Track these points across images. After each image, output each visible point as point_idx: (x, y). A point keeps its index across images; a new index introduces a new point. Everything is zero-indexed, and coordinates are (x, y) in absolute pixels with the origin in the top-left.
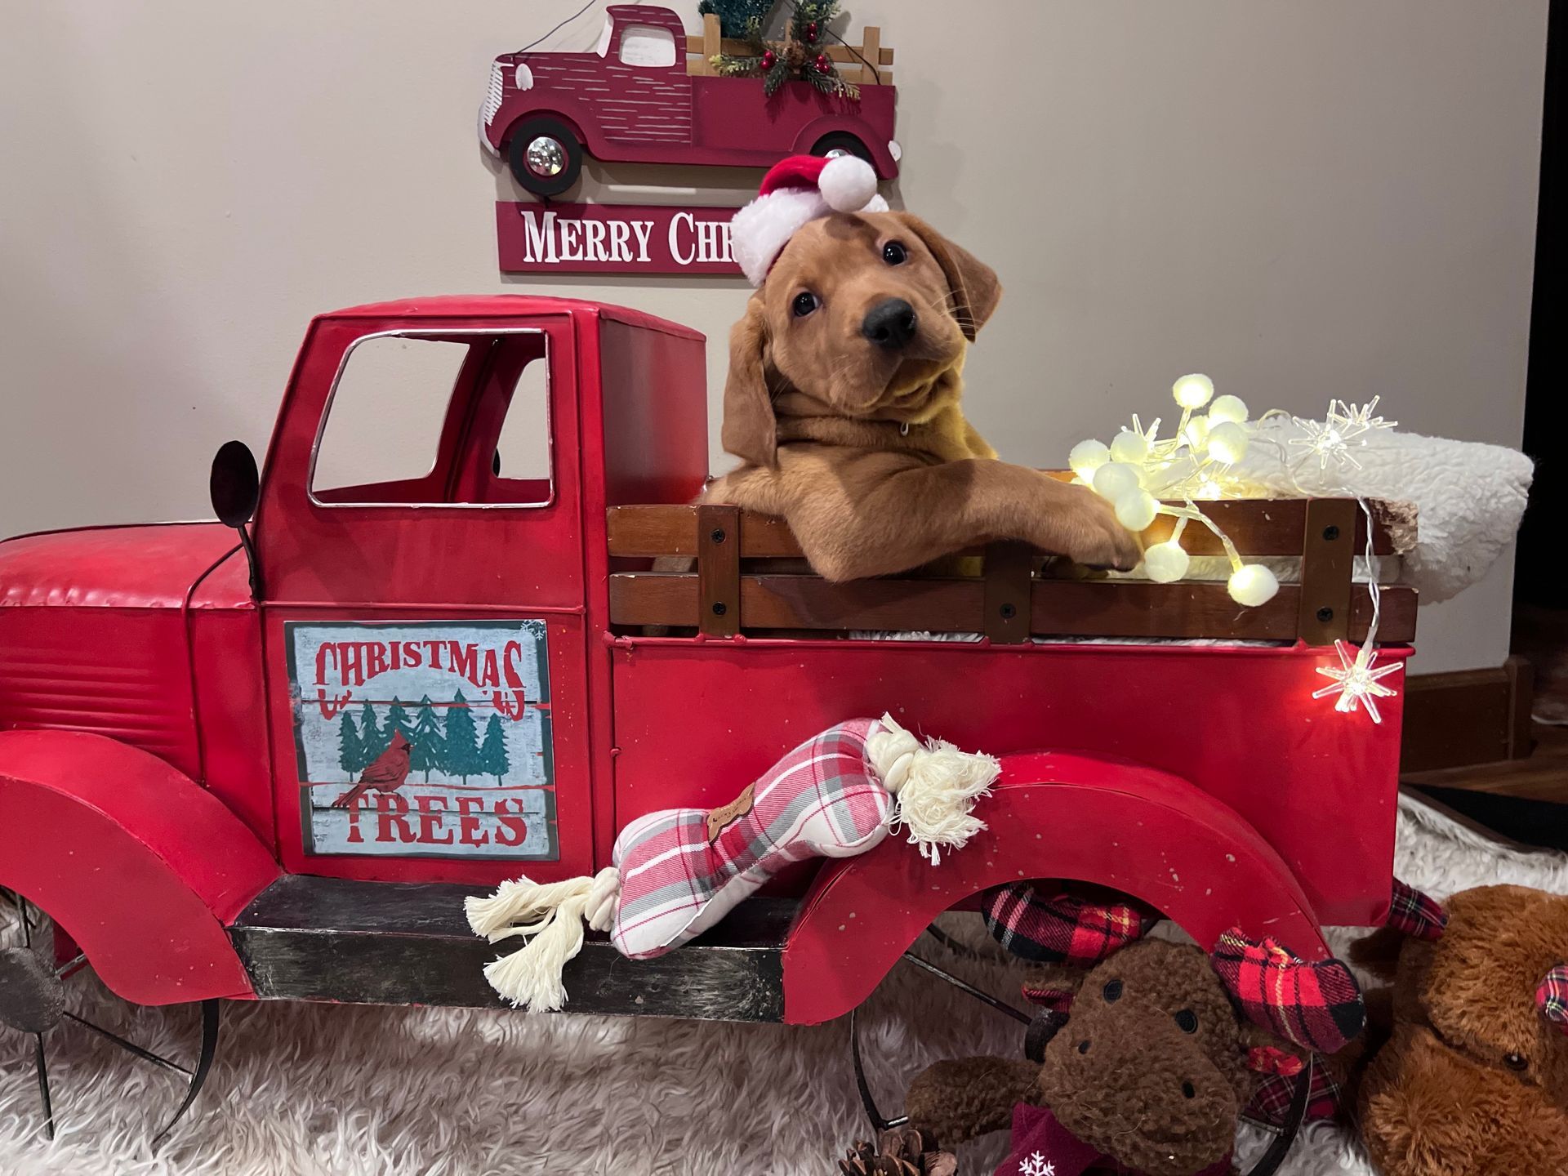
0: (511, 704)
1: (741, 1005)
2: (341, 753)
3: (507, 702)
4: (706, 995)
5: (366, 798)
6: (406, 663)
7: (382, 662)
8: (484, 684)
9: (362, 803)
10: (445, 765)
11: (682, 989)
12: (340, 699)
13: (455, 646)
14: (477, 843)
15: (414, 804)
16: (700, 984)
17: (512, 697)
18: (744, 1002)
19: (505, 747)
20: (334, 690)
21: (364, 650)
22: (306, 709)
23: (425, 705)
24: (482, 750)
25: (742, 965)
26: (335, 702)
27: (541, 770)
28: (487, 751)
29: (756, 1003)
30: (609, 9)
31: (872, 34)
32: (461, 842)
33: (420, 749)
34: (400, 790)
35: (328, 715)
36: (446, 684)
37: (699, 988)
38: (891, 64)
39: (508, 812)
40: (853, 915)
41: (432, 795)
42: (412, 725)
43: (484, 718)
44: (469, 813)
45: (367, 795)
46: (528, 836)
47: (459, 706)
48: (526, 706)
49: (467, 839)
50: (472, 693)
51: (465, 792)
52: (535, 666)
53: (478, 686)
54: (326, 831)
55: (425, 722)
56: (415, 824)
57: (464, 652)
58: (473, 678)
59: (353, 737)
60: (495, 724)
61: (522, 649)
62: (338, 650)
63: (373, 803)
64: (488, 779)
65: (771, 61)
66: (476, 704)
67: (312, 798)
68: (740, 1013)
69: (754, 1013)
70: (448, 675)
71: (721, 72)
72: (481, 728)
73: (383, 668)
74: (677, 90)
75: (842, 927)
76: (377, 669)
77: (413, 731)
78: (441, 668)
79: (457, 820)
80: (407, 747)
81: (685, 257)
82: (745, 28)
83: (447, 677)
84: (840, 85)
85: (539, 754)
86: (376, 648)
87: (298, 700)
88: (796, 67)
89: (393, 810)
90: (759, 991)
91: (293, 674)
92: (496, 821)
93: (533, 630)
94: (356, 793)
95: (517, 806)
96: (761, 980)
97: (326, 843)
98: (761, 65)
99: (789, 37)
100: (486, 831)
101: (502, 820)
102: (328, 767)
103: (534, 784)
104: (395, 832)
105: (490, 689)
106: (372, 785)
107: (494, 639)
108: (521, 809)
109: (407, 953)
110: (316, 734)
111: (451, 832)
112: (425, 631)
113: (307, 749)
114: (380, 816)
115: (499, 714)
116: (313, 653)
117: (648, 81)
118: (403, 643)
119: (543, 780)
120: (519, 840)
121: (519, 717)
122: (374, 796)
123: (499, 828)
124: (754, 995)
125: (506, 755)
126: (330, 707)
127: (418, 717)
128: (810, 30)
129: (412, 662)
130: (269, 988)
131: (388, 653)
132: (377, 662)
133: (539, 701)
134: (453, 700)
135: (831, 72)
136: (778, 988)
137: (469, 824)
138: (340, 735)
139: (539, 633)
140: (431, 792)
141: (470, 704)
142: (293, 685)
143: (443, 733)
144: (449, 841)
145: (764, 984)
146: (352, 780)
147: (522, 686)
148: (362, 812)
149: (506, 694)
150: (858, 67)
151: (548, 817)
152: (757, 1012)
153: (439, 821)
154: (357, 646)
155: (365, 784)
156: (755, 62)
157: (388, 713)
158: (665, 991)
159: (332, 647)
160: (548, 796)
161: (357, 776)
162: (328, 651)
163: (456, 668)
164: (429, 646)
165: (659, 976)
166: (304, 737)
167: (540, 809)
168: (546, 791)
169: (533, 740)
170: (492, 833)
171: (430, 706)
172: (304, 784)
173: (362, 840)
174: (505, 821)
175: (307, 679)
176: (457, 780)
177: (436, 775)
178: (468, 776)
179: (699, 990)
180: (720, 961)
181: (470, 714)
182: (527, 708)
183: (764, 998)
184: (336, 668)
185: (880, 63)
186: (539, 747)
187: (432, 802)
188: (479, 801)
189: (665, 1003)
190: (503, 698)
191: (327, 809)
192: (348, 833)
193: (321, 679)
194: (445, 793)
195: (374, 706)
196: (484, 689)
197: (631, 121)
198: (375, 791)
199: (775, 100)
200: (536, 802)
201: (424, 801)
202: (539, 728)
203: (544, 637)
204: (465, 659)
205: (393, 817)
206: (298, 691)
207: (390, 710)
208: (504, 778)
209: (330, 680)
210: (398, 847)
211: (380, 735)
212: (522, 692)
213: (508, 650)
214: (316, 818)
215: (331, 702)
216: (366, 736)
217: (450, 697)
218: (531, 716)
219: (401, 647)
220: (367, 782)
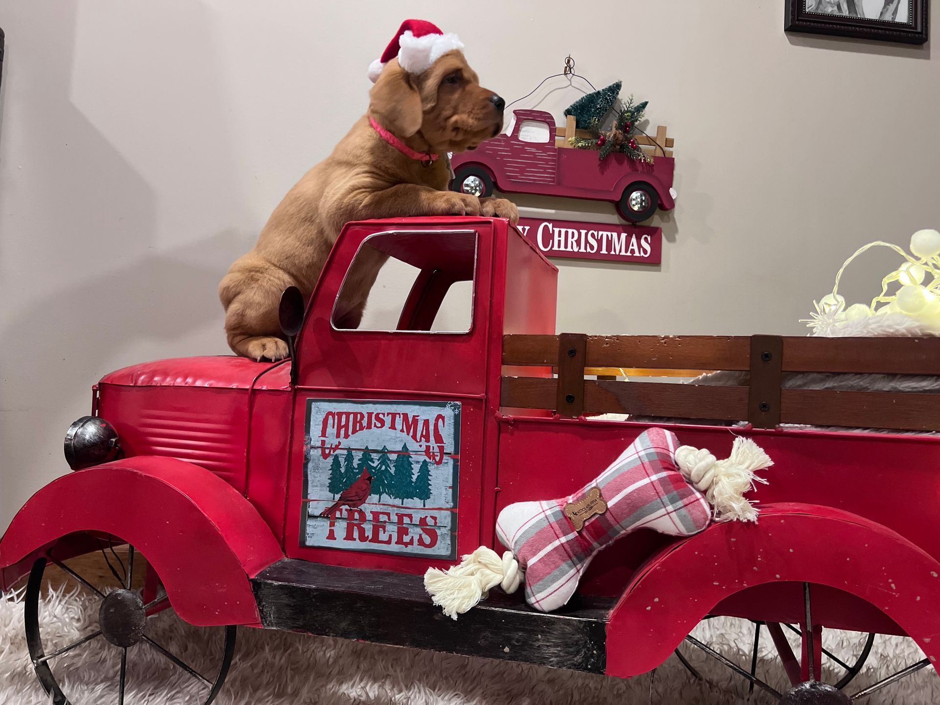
0: (436, 454)
1: (575, 659)
2: (330, 481)
3: (433, 453)
4: (552, 650)
5: (341, 511)
6: (375, 426)
7: (361, 425)
8: (421, 440)
9: (338, 515)
10: (391, 491)
11: (537, 644)
12: (333, 447)
13: (405, 416)
14: (406, 544)
15: (369, 517)
16: (548, 642)
17: (437, 450)
18: (578, 657)
19: (429, 482)
20: (331, 441)
21: (352, 416)
22: (312, 452)
23: (384, 452)
24: (415, 483)
25: (578, 630)
26: (331, 448)
27: (450, 498)
28: (417, 484)
29: (586, 658)
30: (515, 112)
31: (662, 130)
32: (396, 543)
33: (378, 481)
34: (362, 507)
35: (325, 456)
36: (398, 440)
37: (548, 644)
38: (673, 147)
39: (427, 525)
40: (657, 600)
41: (381, 511)
42: (375, 465)
43: (418, 462)
44: (403, 524)
45: (342, 509)
46: (438, 542)
47: (404, 454)
48: (444, 455)
49: (400, 541)
50: (413, 446)
51: (402, 510)
52: (452, 431)
53: (417, 442)
54: (314, 531)
55: (382, 463)
56: (368, 528)
57: (410, 420)
58: (414, 437)
59: (338, 472)
60: (424, 466)
61: (445, 419)
62: (336, 416)
63: (345, 514)
64: (417, 502)
65: (603, 141)
66: (414, 453)
67: (309, 509)
68: (575, 665)
69: (584, 665)
70: (399, 434)
71: (574, 146)
72: (416, 469)
73: (362, 428)
74: (549, 156)
75: (649, 608)
76: (358, 429)
77: (375, 468)
78: (396, 429)
79: (395, 528)
80: (370, 479)
81: (545, 247)
82: (590, 123)
83: (398, 435)
84: (642, 156)
85: (450, 487)
86: (359, 415)
87: (309, 446)
88: (618, 145)
89: (356, 520)
90: (588, 649)
91: (308, 431)
92: (419, 530)
93: (453, 408)
94: (336, 507)
95: (433, 521)
96: (591, 642)
97: (314, 538)
98: (597, 143)
99: (614, 129)
100: (412, 537)
101: (422, 529)
102: (321, 490)
103: (444, 507)
104: (356, 534)
105: (424, 444)
106: (346, 503)
107: (429, 412)
108: (436, 523)
109: (359, 605)
110: (316, 468)
111: (390, 536)
112: (389, 406)
113: (309, 478)
114: (348, 523)
115: (428, 460)
116: (321, 418)
117: (533, 150)
118: (375, 413)
119: (451, 505)
120: (433, 544)
121: (439, 462)
122: (346, 510)
123: (420, 535)
124: (585, 652)
125: (430, 487)
126: (327, 451)
127: (378, 460)
128: (627, 126)
129: (379, 425)
130: (270, 621)
131: (366, 419)
132: (358, 424)
133: (453, 453)
134: (401, 450)
135: (637, 149)
136: (602, 649)
137: (402, 531)
138: (330, 470)
139: (457, 410)
140: (381, 509)
141: (411, 453)
142: (307, 437)
143: (392, 470)
144: (390, 542)
145: (593, 645)
146: (334, 499)
147: (443, 442)
148: (338, 520)
149: (433, 447)
150: (653, 147)
151: (452, 530)
152: (587, 665)
153: (384, 528)
154: (348, 414)
155: (342, 502)
156: (594, 142)
157: (361, 456)
158: (525, 644)
159: (333, 415)
160: (453, 516)
161: (338, 497)
162: (330, 416)
163: (405, 430)
164: (390, 415)
165: (520, 633)
166: (309, 470)
167: (448, 524)
168: (452, 512)
169: (447, 478)
170: (416, 538)
171: (387, 453)
172: (305, 500)
173: (335, 539)
174: (424, 530)
175: (315, 434)
176: (398, 502)
177: (385, 498)
178: (405, 499)
179: (548, 646)
180: (562, 626)
181: (410, 459)
182: (445, 457)
183: (592, 655)
184: (333, 428)
185: (666, 146)
186: (450, 483)
187: (381, 516)
188: (410, 516)
189: (524, 653)
190: (431, 450)
191: (316, 517)
192: (327, 533)
193: (324, 434)
194: (390, 510)
195: (353, 452)
196: (420, 444)
197: (522, 171)
198: (347, 507)
199: (604, 162)
200: (445, 519)
201: (376, 515)
202: (451, 471)
203: (459, 413)
204: (410, 425)
205: (356, 525)
206: (309, 441)
207: (363, 455)
208: (427, 501)
209: (329, 434)
210: (356, 545)
211: (355, 471)
212: (443, 447)
213: (437, 420)
214: (309, 522)
215: (328, 448)
216: (346, 470)
217: (399, 448)
218: (447, 463)
219: (373, 416)
220: (343, 500)
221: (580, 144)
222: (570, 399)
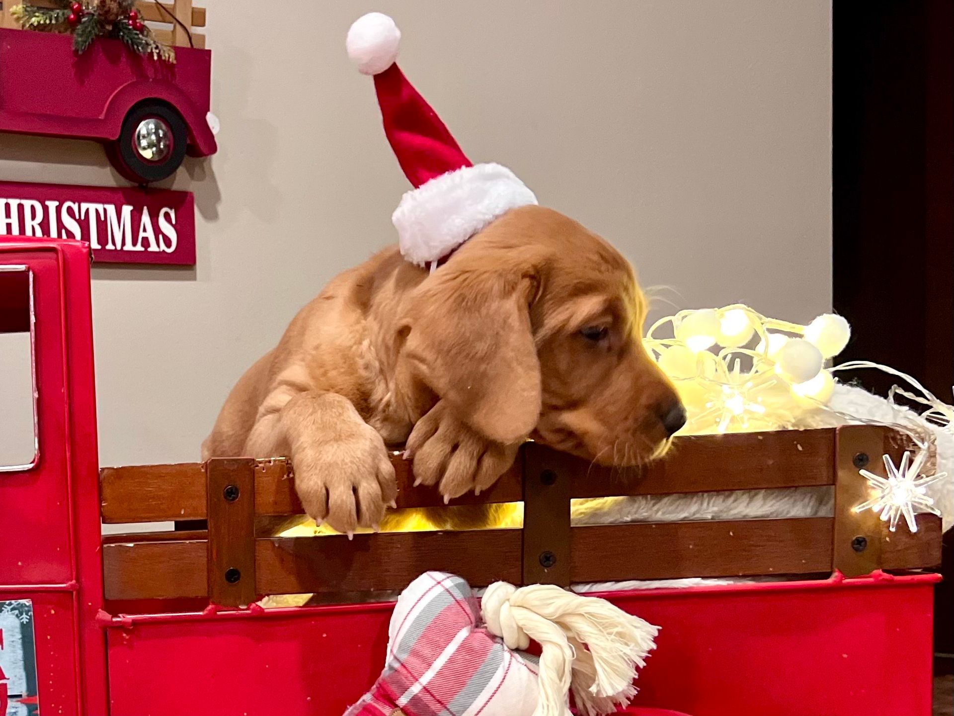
38: (203, 25)
48: (9, 701)
61: (4, 635)
65: (79, 13)
71: (23, 26)
84: (154, 46)
88: (109, 23)
93: (17, 612)
98: (67, 18)
133: (24, 694)
135: (142, 29)
139: (24, 616)
147: (4, 678)
150: (169, 27)
156: (60, 14)
182: (10, 703)
185: (193, 25)
199: (84, 60)
203: (30, 620)
212: (6, 685)
218: (16, 713)
221: (34, 20)
222: (233, 576)
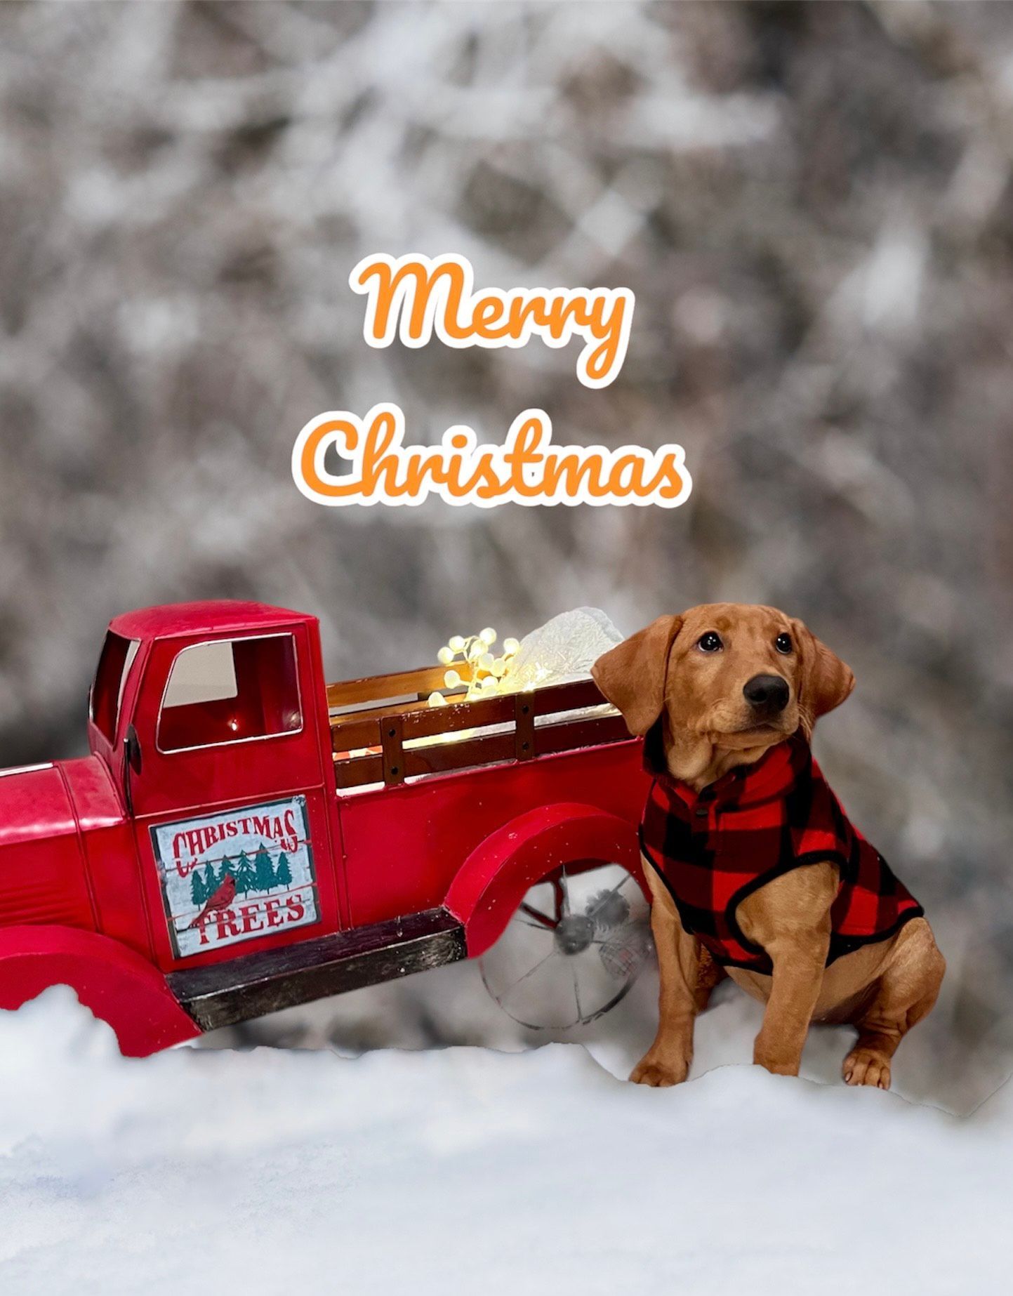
0: (291, 844)
1: (448, 957)
2: (192, 895)
3: (288, 844)
4: (433, 959)
5: (209, 917)
6: (229, 835)
7: (214, 838)
8: (275, 837)
9: (206, 921)
10: (256, 886)
11: (422, 959)
13: (256, 820)
14: (278, 924)
15: (238, 913)
16: (428, 954)
17: (291, 841)
18: (450, 956)
19: (289, 869)
20: (186, 858)
21: (202, 833)
22: (168, 875)
23: (243, 857)
24: (277, 873)
25: (447, 939)
26: (188, 867)
27: (309, 876)
28: (279, 873)
29: (455, 954)
32: (269, 926)
33: (241, 882)
34: (230, 907)
35: (183, 875)
36: (254, 842)
39: (293, 903)
41: (250, 905)
42: (236, 869)
43: (276, 856)
44: (271, 909)
45: (209, 915)
46: (305, 913)
47: (262, 853)
48: (299, 843)
49: (271, 923)
50: (268, 843)
51: (269, 898)
52: (301, 821)
53: (272, 839)
54: (186, 942)
55: (242, 866)
56: (240, 924)
57: (261, 821)
58: (268, 835)
59: (200, 885)
60: (283, 858)
61: (294, 813)
62: (187, 837)
63: (213, 918)
64: (282, 888)
66: (271, 849)
67: (175, 926)
68: (449, 961)
69: (454, 959)
70: (253, 836)
72: (275, 862)
73: (215, 840)
75: (490, 908)
76: (211, 842)
77: (237, 872)
78: (249, 833)
79: (266, 915)
80: (233, 882)
83: (253, 838)
85: (308, 868)
86: (210, 830)
87: (164, 871)
89: (226, 920)
90: (455, 948)
91: (158, 856)
92: (287, 910)
93: (298, 801)
94: (203, 915)
95: (298, 899)
96: (456, 942)
97: (188, 948)
100: (282, 918)
101: (290, 908)
102: (184, 906)
103: (305, 884)
104: (228, 931)
105: (278, 838)
106: (212, 908)
107: (277, 811)
108: (300, 899)
110: (176, 888)
111: (262, 923)
112: (237, 814)
113: (169, 899)
114: (219, 926)
115: (284, 851)
116: (170, 841)
118: (226, 824)
119: (311, 881)
120: (301, 916)
121: (295, 851)
122: (214, 915)
123: (289, 914)
124: (454, 951)
125: (290, 873)
126: (185, 870)
127: (239, 864)
129: (232, 833)
131: (217, 831)
132: (211, 838)
133: (305, 839)
136: (463, 943)
137: (272, 915)
138: (191, 885)
139: (302, 803)
140: (249, 903)
141: (268, 850)
142: (159, 863)
143: (254, 869)
144: (262, 927)
145: (458, 944)
146: (199, 909)
147: (295, 833)
148: (207, 925)
149: (287, 839)
151: (315, 900)
152: (456, 958)
153: (254, 918)
154: (198, 832)
155: (209, 909)
157: (220, 865)
158: (414, 961)
159: (183, 836)
160: (314, 889)
161: (203, 906)
162: (180, 839)
163: (258, 831)
164: (241, 822)
165: (410, 956)
166: (168, 892)
167: (310, 897)
168: (313, 887)
169: (304, 861)
170: (285, 916)
171: (245, 856)
172: (169, 919)
173: (209, 942)
174: (292, 908)
175: (168, 857)
176: (264, 893)
177: (251, 893)
179: (429, 957)
180: (437, 940)
182: (299, 845)
183: (458, 951)
186: (307, 864)
187: (250, 909)
188: (277, 902)
189: (414, 968)
190: (286, 842)
191: (185, 930)
192: (200, 940)
193: (177, 854)
194: (257, 902)
195: (212, 864)
196: (275, 839)
198: (215, 912)
200: (308, 894)
201: (245, 910)
202: (306, 854)
203: (305, 804)
204: (262, 826)
205: (227, 924)
206: (162, 866)
207: (223, 863)
208: (290, 885)
209: (183, 854)
210: (231, 939)
211: (217, 879)
212: (296, 836)
213: (286, 815)
214: (179, 937)
215: (184, 867)
216: (208, 882)
217: (257, 848)
218: (302, 849)
219: (225, 828)
220: (209, 908)
222: (395, 771)
